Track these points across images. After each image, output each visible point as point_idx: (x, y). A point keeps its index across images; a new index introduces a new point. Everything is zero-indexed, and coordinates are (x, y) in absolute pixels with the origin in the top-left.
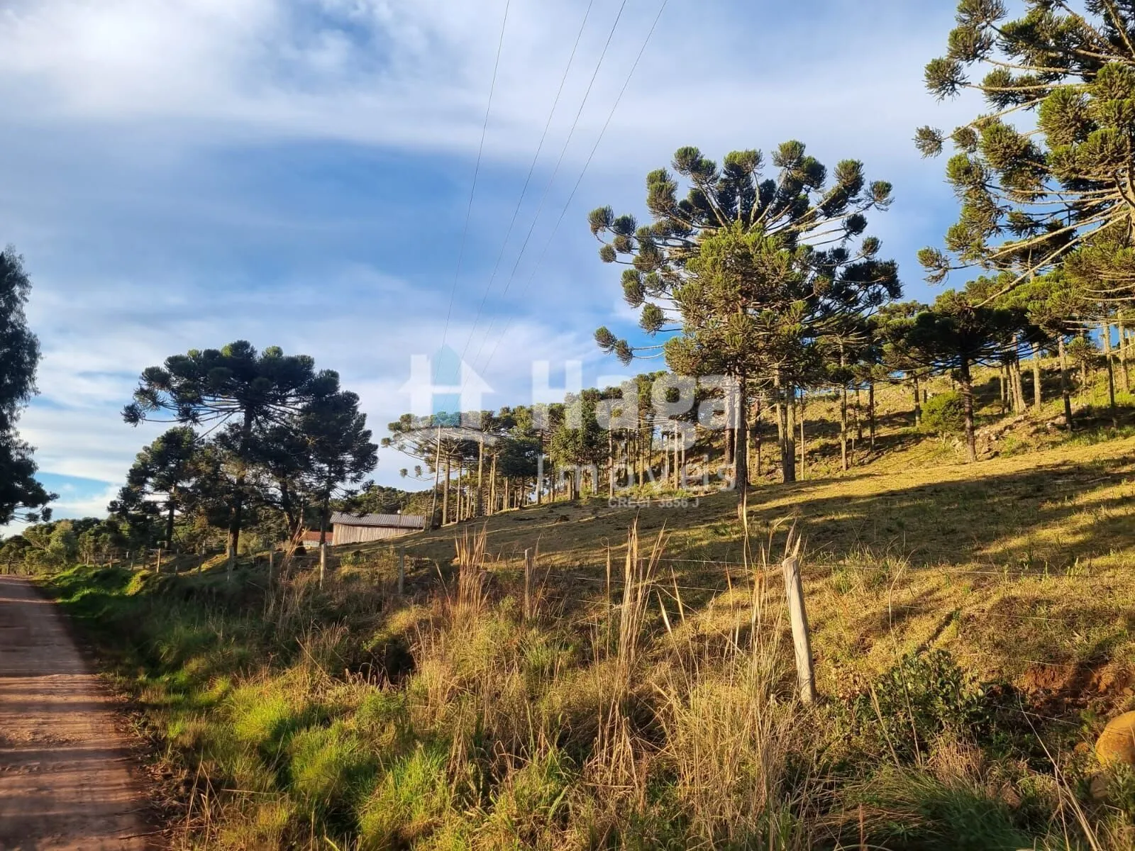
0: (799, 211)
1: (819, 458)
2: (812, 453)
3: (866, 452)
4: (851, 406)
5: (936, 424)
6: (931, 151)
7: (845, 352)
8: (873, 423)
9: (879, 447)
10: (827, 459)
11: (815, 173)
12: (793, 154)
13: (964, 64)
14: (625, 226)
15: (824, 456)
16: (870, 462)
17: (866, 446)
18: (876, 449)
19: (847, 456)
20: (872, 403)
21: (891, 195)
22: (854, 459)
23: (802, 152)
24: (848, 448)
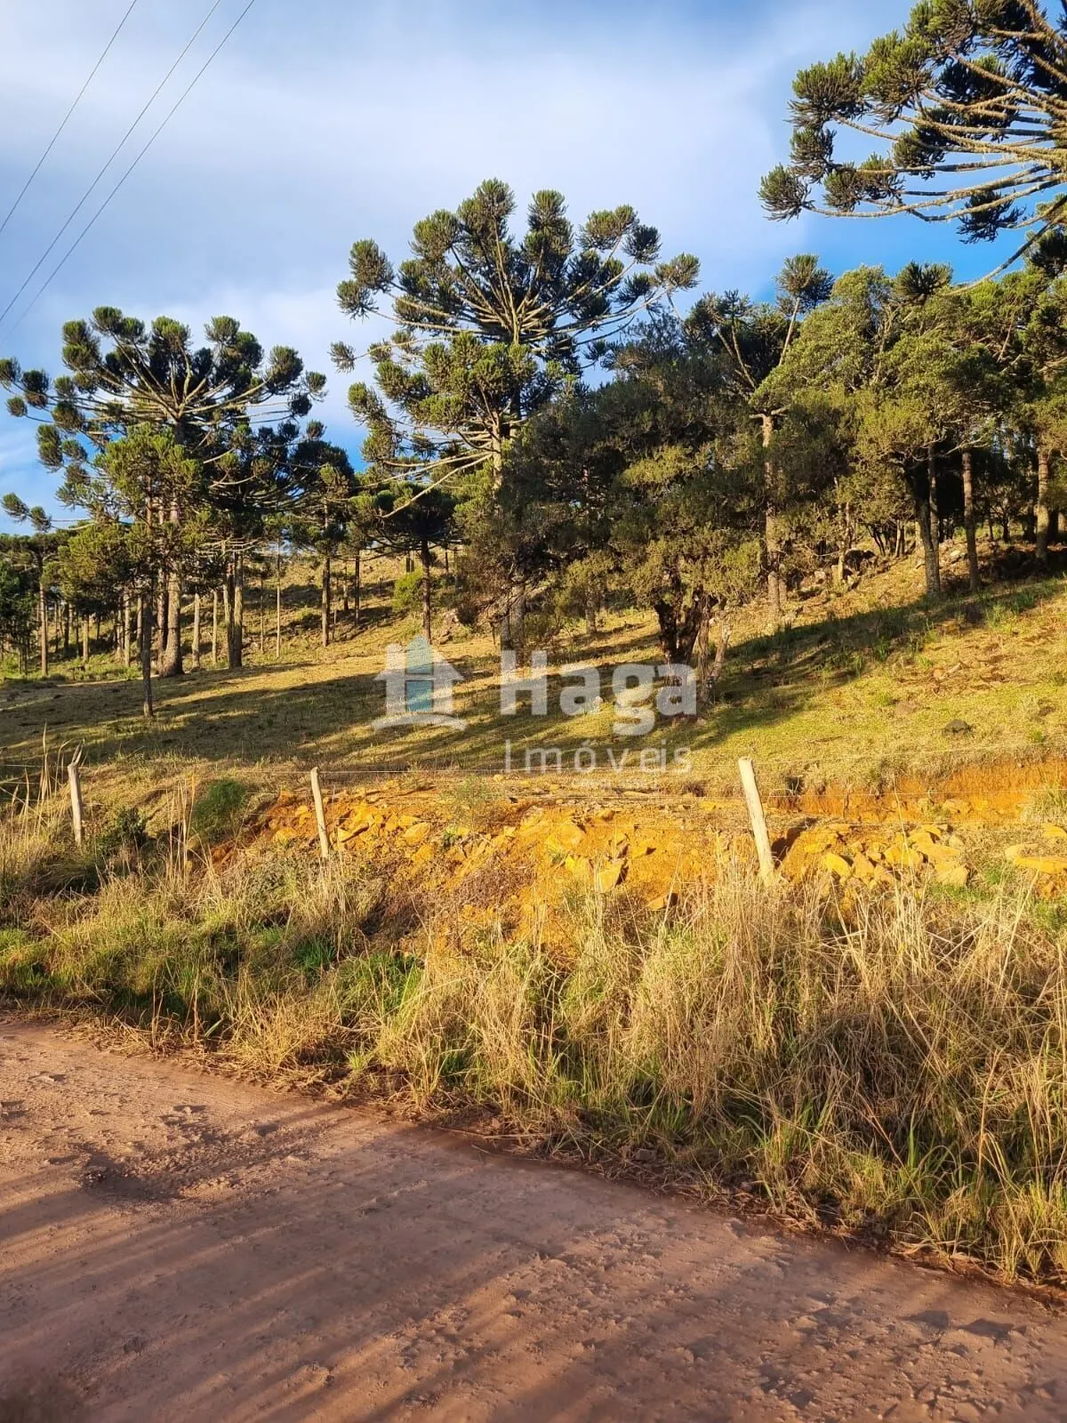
0: (242, 383)
1: (300, 632)
2: (293, 624)
3: (350, 626)
4: (334, 575)
5: (407, 603)
6: (344, 366)
7: (330, 513)
8: (357, 592)
9: (364, 621)
10: (308, 633)
11: (251, 350)
12: (226, 329)
13: (371, 291)
14: (36, 382)
15: (306, 628)
16: (353, 637)
17: (352, 619)
18: (360, 622)
19: (328, 629)
20: (357, 572)
21: (324, 389)
22: (337, 633)
23: (235, 330)
24: (329, 621)
